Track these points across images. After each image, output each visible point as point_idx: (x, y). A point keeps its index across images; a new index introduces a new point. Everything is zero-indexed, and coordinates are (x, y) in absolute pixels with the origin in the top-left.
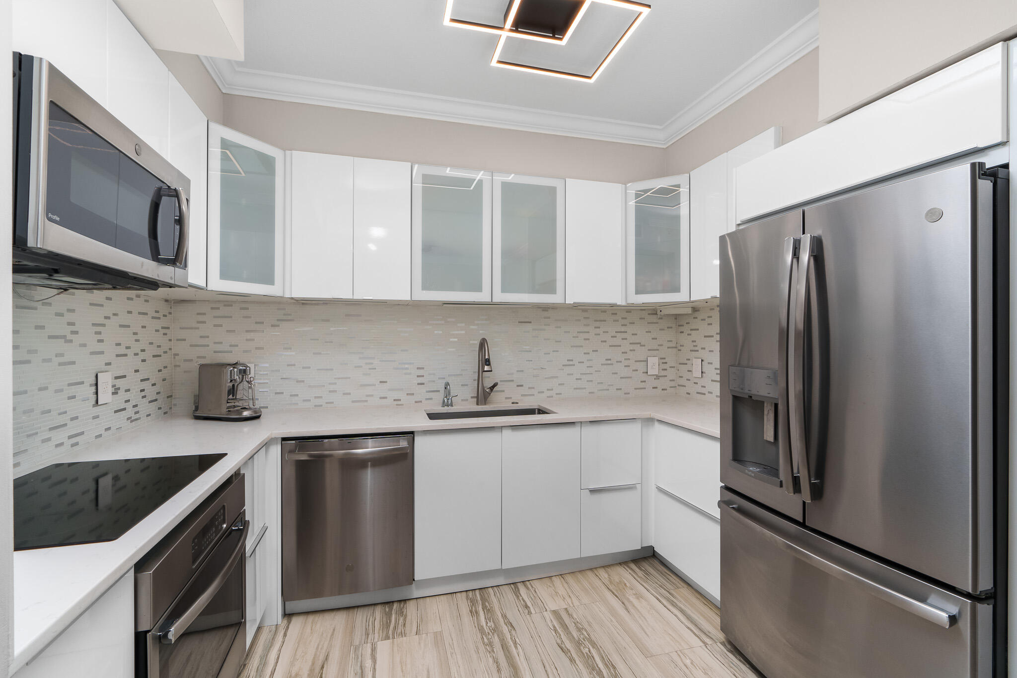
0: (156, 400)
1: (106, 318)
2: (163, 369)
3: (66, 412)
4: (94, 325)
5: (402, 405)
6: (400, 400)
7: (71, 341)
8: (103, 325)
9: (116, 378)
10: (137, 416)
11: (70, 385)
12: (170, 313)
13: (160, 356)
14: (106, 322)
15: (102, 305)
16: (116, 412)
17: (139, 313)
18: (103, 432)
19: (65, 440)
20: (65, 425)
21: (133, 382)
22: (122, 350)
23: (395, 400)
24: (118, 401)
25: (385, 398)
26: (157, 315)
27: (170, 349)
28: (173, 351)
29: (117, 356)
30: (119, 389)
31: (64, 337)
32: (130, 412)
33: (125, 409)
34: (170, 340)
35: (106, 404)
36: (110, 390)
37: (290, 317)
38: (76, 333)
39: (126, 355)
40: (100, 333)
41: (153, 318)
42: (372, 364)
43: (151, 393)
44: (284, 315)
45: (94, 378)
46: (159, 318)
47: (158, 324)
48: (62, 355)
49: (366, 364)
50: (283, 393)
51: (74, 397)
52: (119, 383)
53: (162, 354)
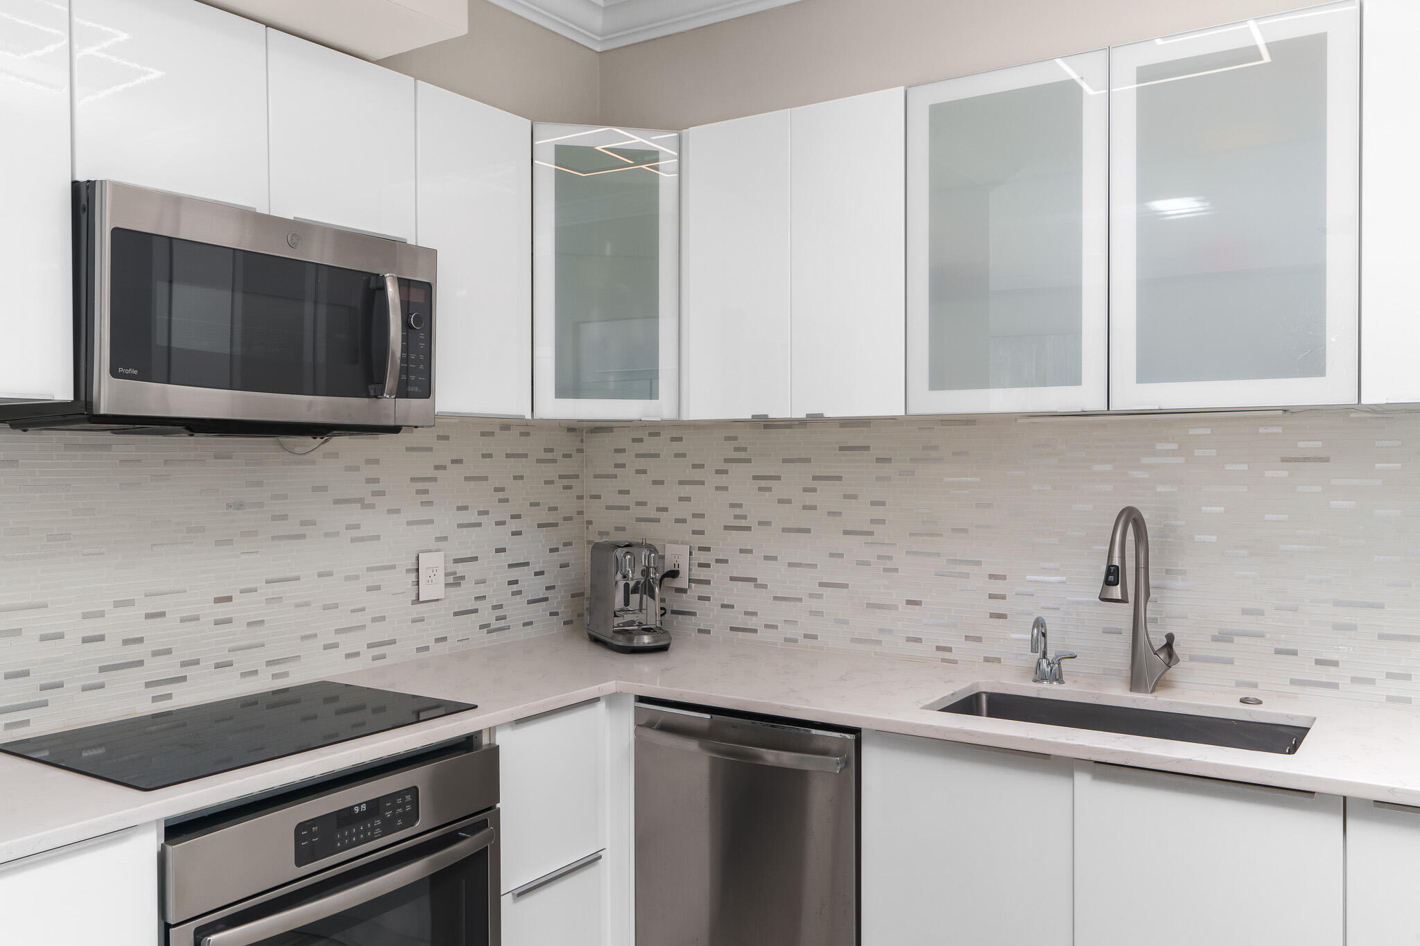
0: (546, 599)
1: (437, 468)
2: (561, 547)
3: (363, 609)
4: (413, 480)
5: (955, 662)
6: (949, 650)
7: (372, 506)
8: (434, 479)
9: (457, 561)
10: (502, 623)
11: (370, 569)
12: (580, 451)
13: (556, 525)
14: (439, 473)
15: (430, 449)
16: (456, 614)
17: (508, 456)
18: (431, 643)
19: (362, 648)
20: (363, 627)
21: (493, 570)
22: (471, 516)
23: (938, 648)
24: (464, 596)
25: (918, 640)
26: (550, 456)
27: (580, 513)
28: (586, 517)
29: (460, 526)
30: (463, 578)
31: (360, 501)
32: (487, 615)
33: (476, 611)
34: (580, 497)
35: (438, 600)
36: (441, 579)
37: (742, 455)
38: (382, 493)
39: (479, 525)
40: (426, 492)
41: (539, 461)
42: (890, 558)
43: (532, 586)
44: (736, 449)
45: (414, 561)
46: (554, 461)
47: (551, 471)
48: (357, 527)
49: (879, 557)
50: (732, 607)
51: (378, 588)
52: (461, 569)
53: (560, 522)
